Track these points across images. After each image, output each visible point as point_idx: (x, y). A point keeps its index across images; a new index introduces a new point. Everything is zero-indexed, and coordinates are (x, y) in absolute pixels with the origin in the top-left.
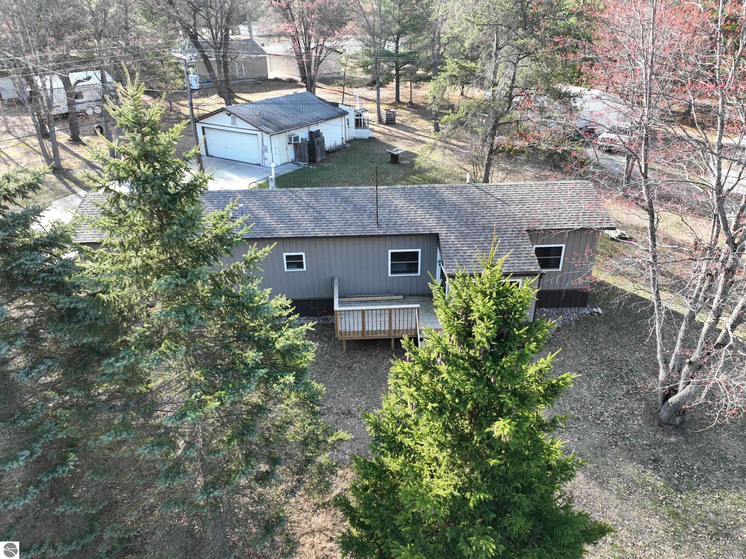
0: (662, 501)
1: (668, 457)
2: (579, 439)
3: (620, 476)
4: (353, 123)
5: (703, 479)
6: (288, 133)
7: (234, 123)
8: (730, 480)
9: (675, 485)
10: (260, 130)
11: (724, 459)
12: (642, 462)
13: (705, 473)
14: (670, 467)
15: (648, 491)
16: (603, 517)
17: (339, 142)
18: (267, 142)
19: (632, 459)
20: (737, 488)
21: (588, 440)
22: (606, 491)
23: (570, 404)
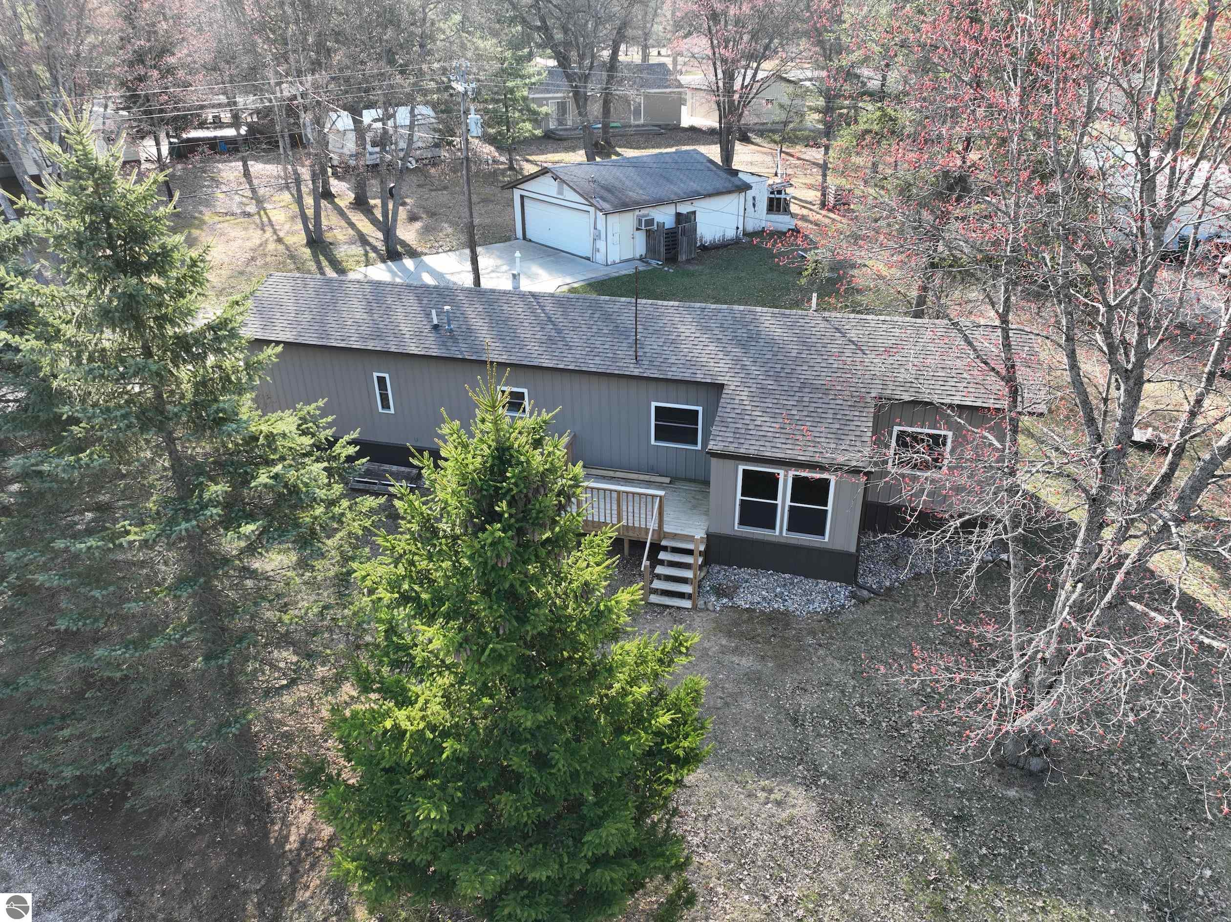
0: (931, 882)
1: (987, 819)
2: (845, 753)
3: (879, 825)
4: (763, 205)
5: (1029, 871)
6: (637, 213)
7: (560, 192)
8: (1084, 885)
9: (971, 865)
10: (592, 205)
11: (1094, 850)
12: (936, 817)
13: (1041, 862)
14: (980, 835)
15: (915, 861)
16: (811, 879)
17: (731, 234)
18: (601, 225)
19: (919, 805)
20: (1089, 903)
21: (860, 757)
22: (841, 842)
23: (862, 696)
